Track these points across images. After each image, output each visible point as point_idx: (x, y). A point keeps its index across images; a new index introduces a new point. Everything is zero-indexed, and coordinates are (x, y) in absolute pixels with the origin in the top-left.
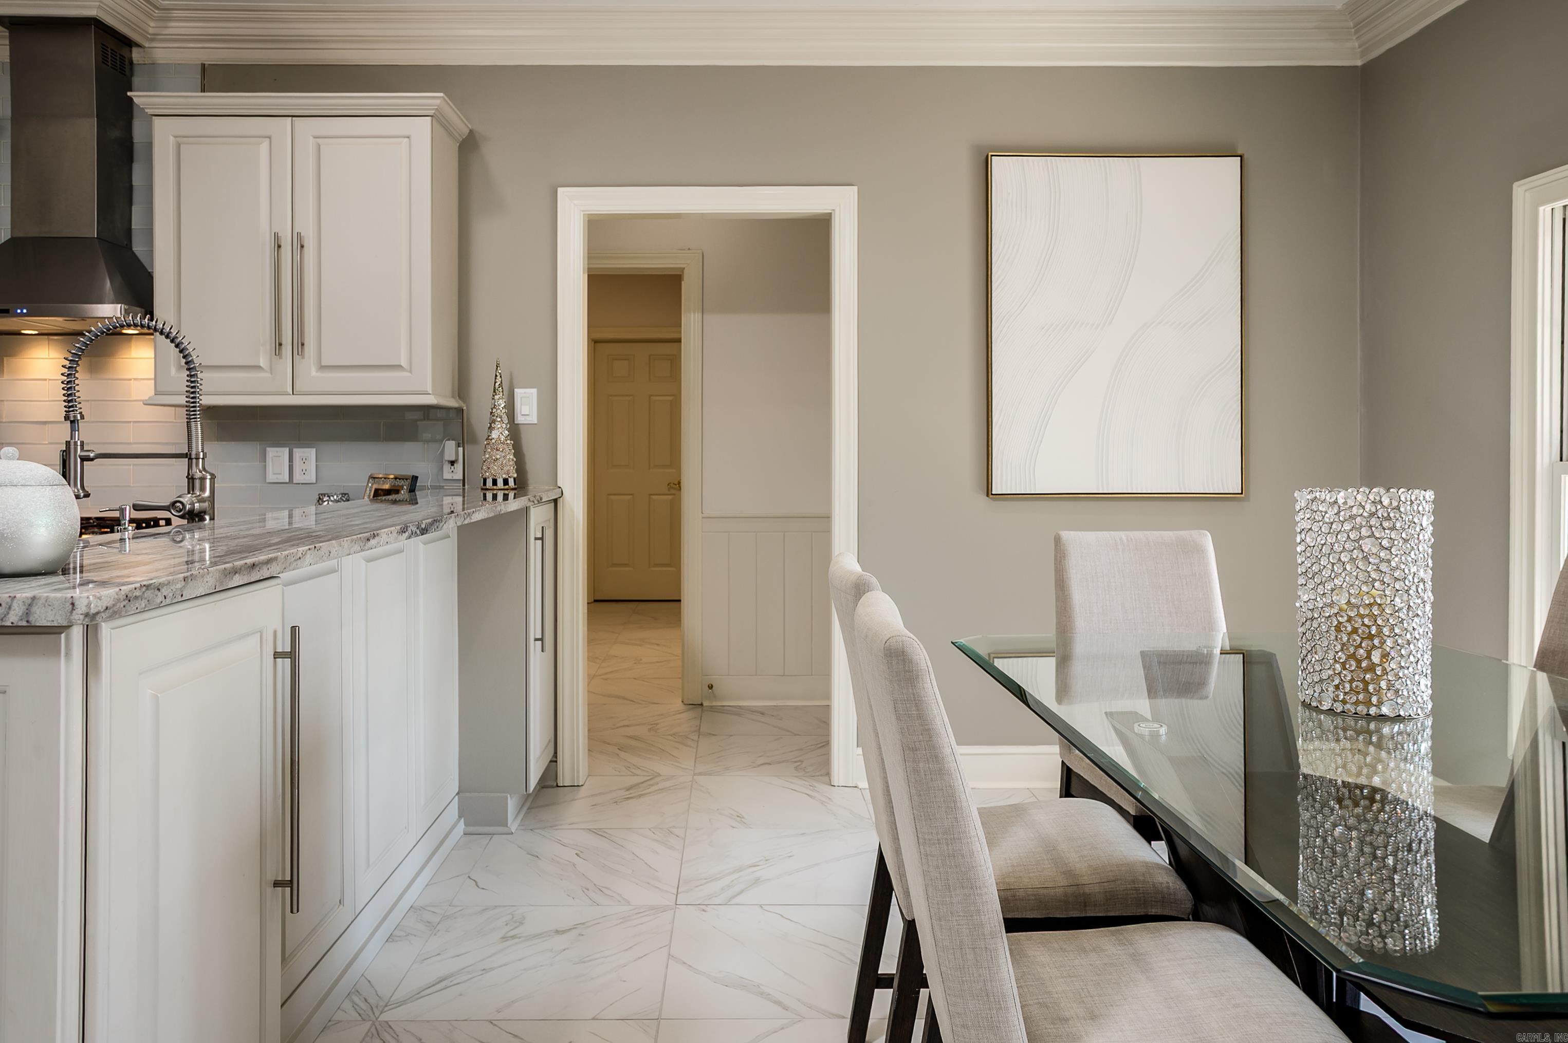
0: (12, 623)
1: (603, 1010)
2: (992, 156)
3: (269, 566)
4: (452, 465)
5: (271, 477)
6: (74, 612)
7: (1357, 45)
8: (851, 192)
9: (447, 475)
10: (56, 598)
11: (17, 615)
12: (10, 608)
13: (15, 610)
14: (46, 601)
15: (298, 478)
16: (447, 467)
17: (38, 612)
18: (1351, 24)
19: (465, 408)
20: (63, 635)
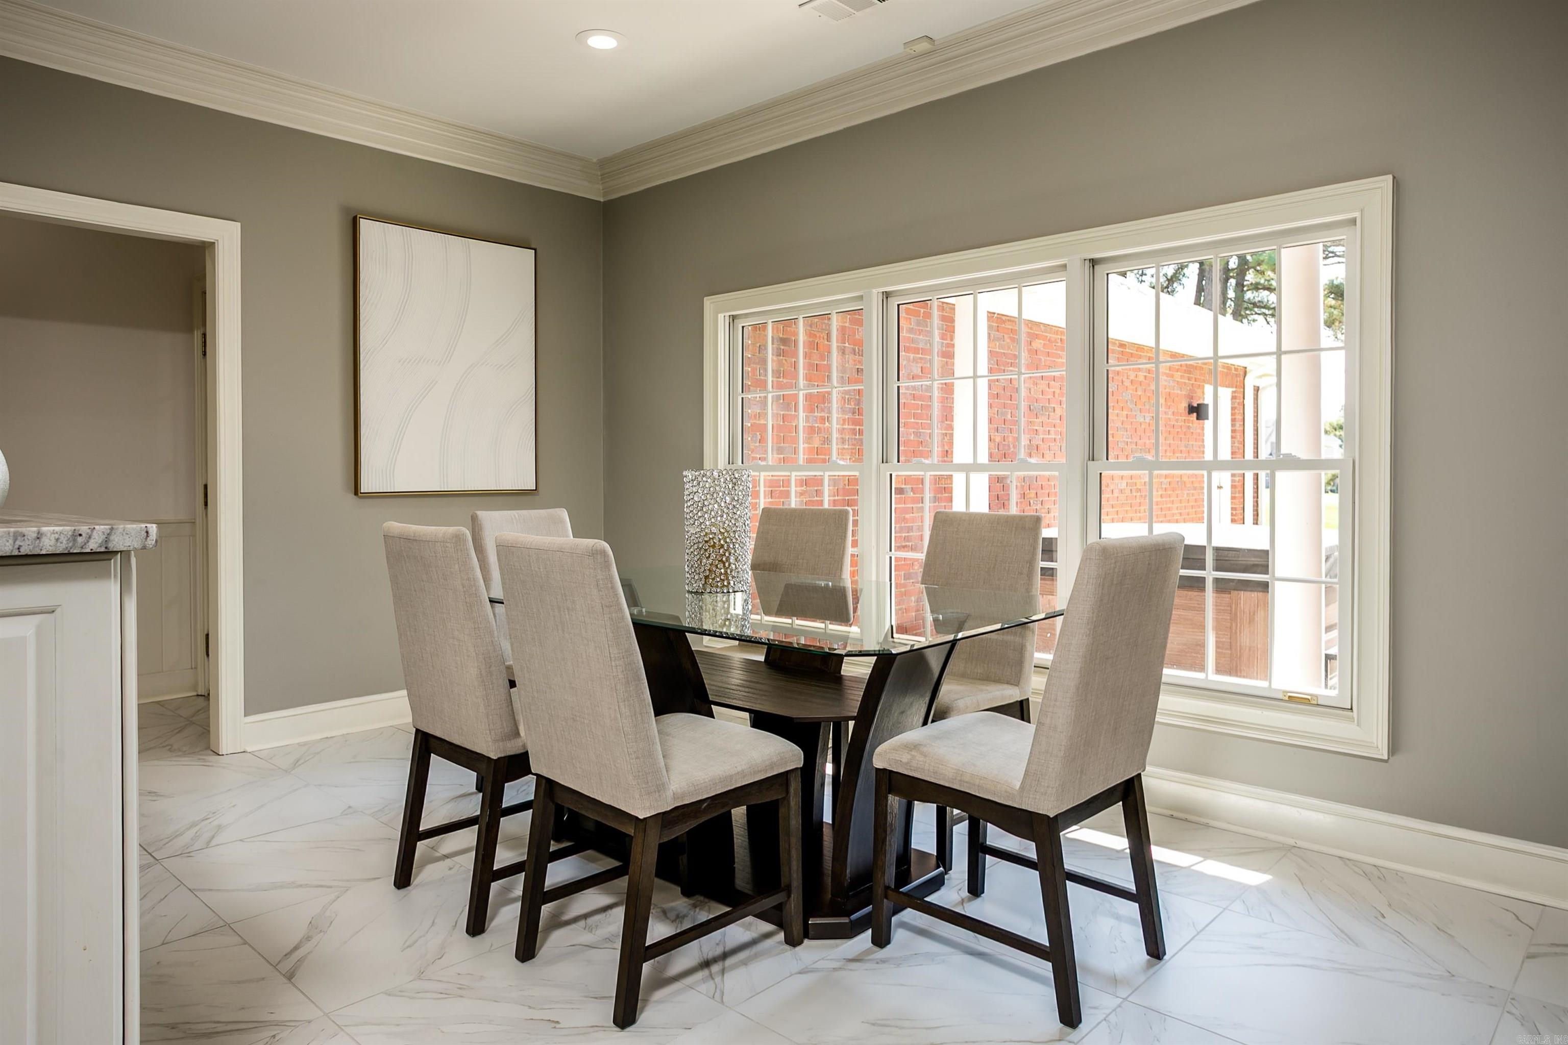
0: (91, 550)
1: (166, 937)
2: (360, 218)
6: (148, 538)
7: (601, 187)
8: (235, 228)
10: (133, 528)
11: (96, 543)
12: (90, 537)
13: (94, 539)
14: (124, 531)
17: (116, 540)
18: (599, 173)
20: (112, 561)
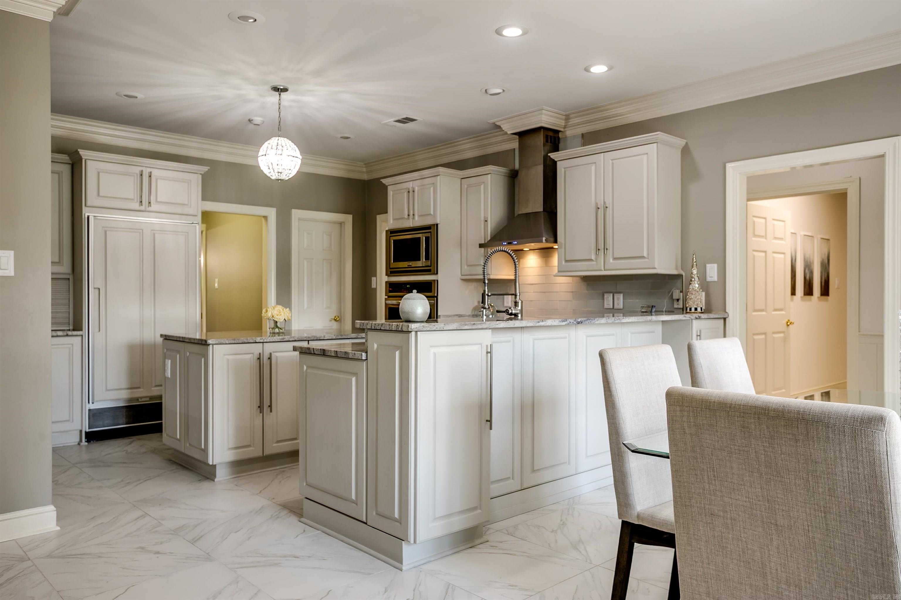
3: (482, 325)
4: (678, 301)
5: (606, 306)
8: (897, 140)
9: (676, 306)
15: (616, 306)
16: (675, 302)
19: (684, 274)
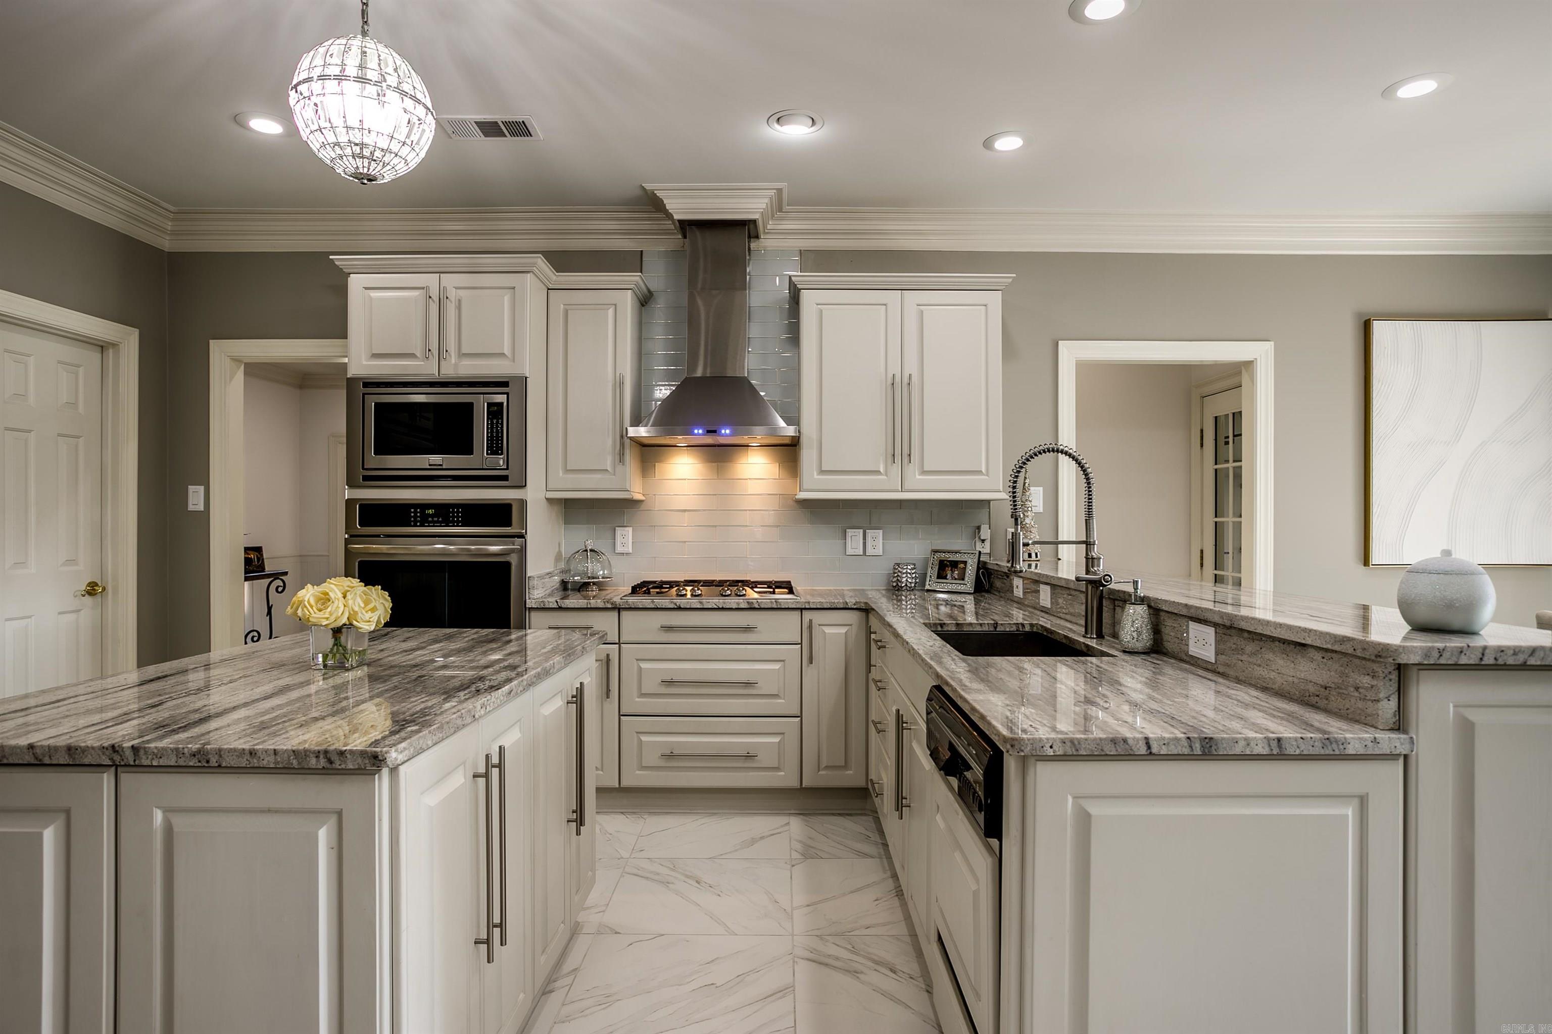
2: (1372, 320)
4: (983, 543)
5: (850, 551)
8: (1269, 346)
15: (870, 551)
16: (979, 544)
